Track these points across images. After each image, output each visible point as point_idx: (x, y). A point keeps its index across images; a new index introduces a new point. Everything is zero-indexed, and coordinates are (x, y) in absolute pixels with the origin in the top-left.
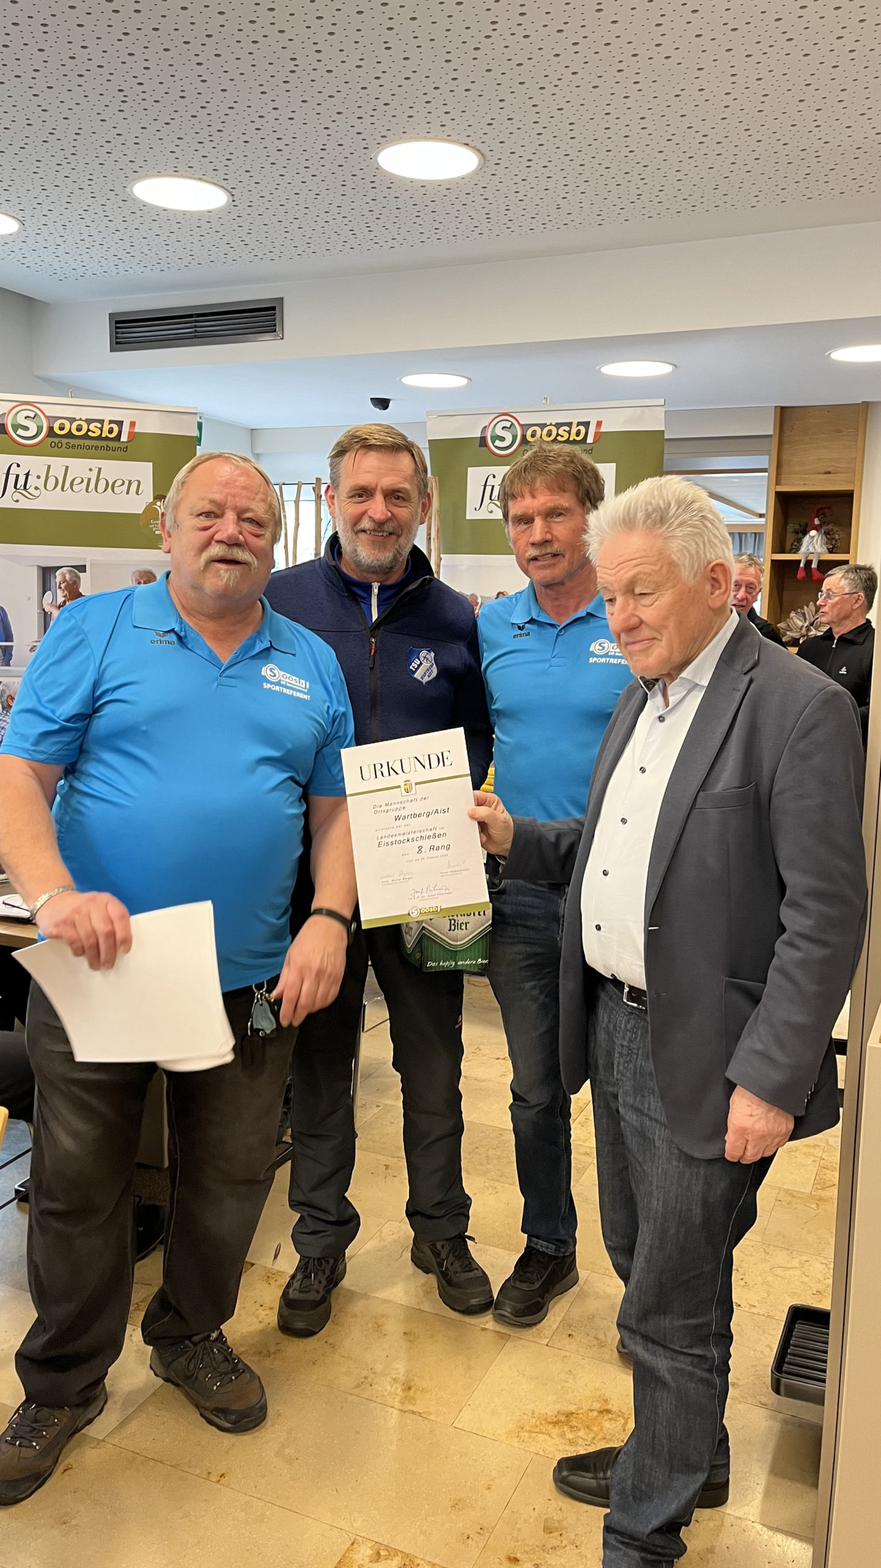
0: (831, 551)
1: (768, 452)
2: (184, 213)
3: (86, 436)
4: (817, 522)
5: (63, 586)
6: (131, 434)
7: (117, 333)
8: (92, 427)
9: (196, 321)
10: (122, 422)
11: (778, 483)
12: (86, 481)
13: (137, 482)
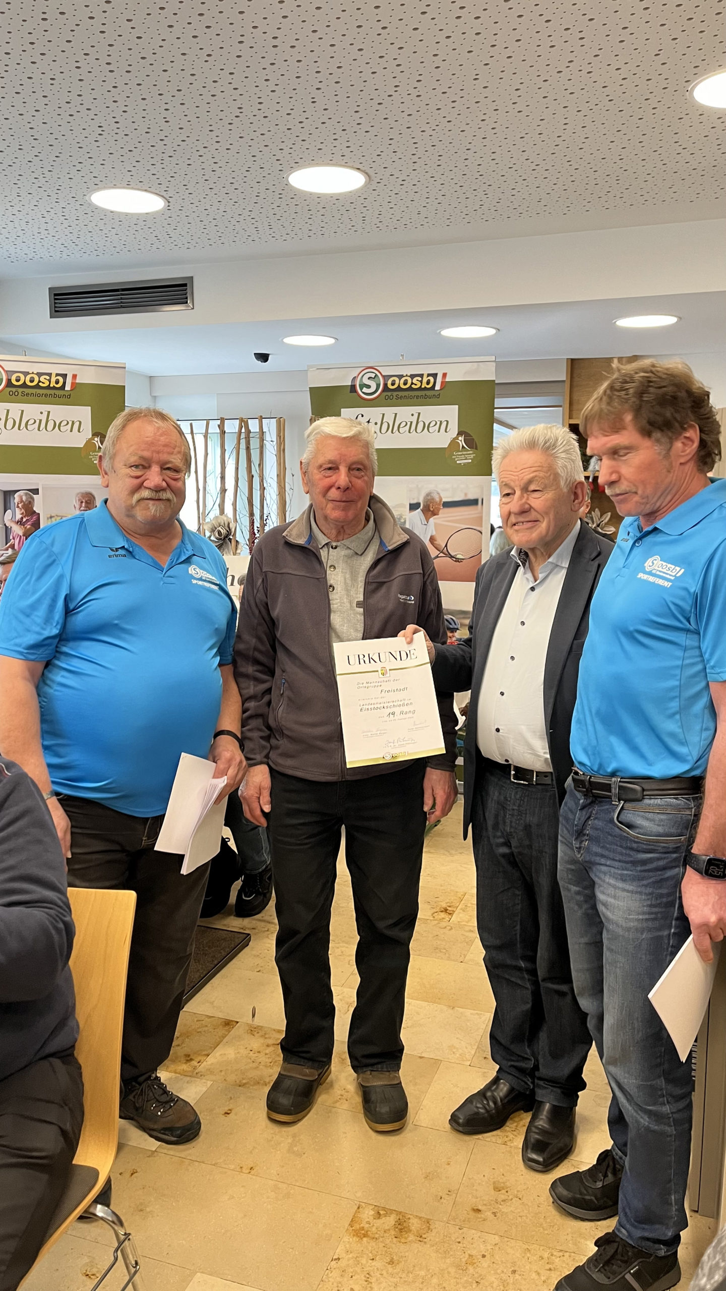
1: (562, 393)
2: (127, 214)
3: (37, 386)
5: (20, 505)
6: (73, 384)
7: (55, 303)
8: (42, 379)
9: (122, 295)
10: (66, 375)
11: (570, 417)
12: (38, 422)
13: (78, 422)
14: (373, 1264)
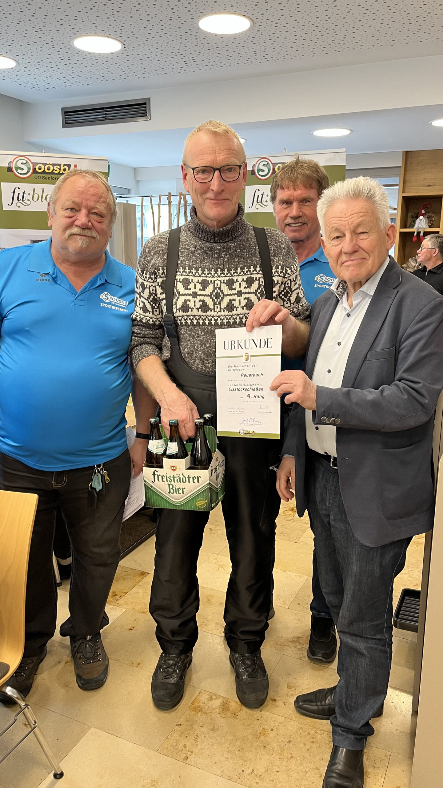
0: (430, 227)
1: (399, 175)
2: (100, 54)
3: (52, 173)
4: (423, 212)
7: (65, 118)
8: (55, 168)
9: (106, 111)
10: (70, 165)
11: (404, 191)
14: (202, 730)
